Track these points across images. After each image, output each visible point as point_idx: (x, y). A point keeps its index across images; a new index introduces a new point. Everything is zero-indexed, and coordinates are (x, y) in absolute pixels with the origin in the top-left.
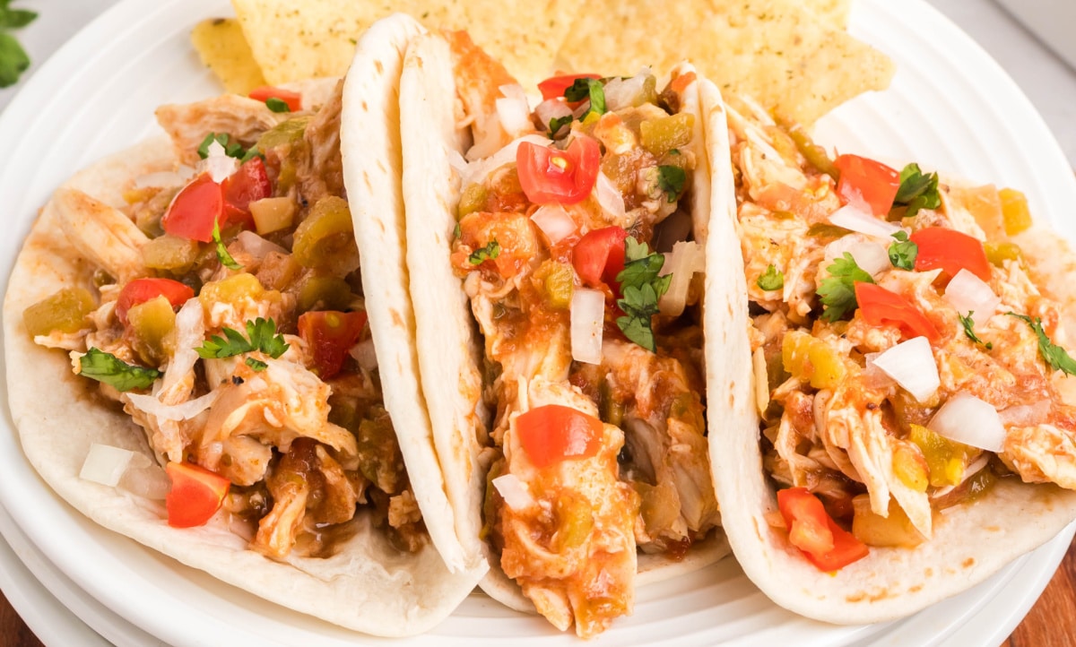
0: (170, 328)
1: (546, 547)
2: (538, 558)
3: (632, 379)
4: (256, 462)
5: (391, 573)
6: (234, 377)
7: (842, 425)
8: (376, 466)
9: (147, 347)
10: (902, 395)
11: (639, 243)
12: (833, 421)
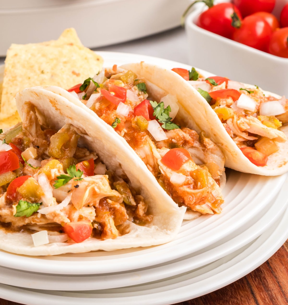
0: (38, 187)
1: (198, 189)
2: (198, 192)
3: (182, 137)
4: (91, 213)
5: (150, 228)
6: (75, 186)
7: (243, 123)
8: (128, 197)
9: (30, 198)
10: (247, 112)
11: (154, 102)
12: (240, 124)
